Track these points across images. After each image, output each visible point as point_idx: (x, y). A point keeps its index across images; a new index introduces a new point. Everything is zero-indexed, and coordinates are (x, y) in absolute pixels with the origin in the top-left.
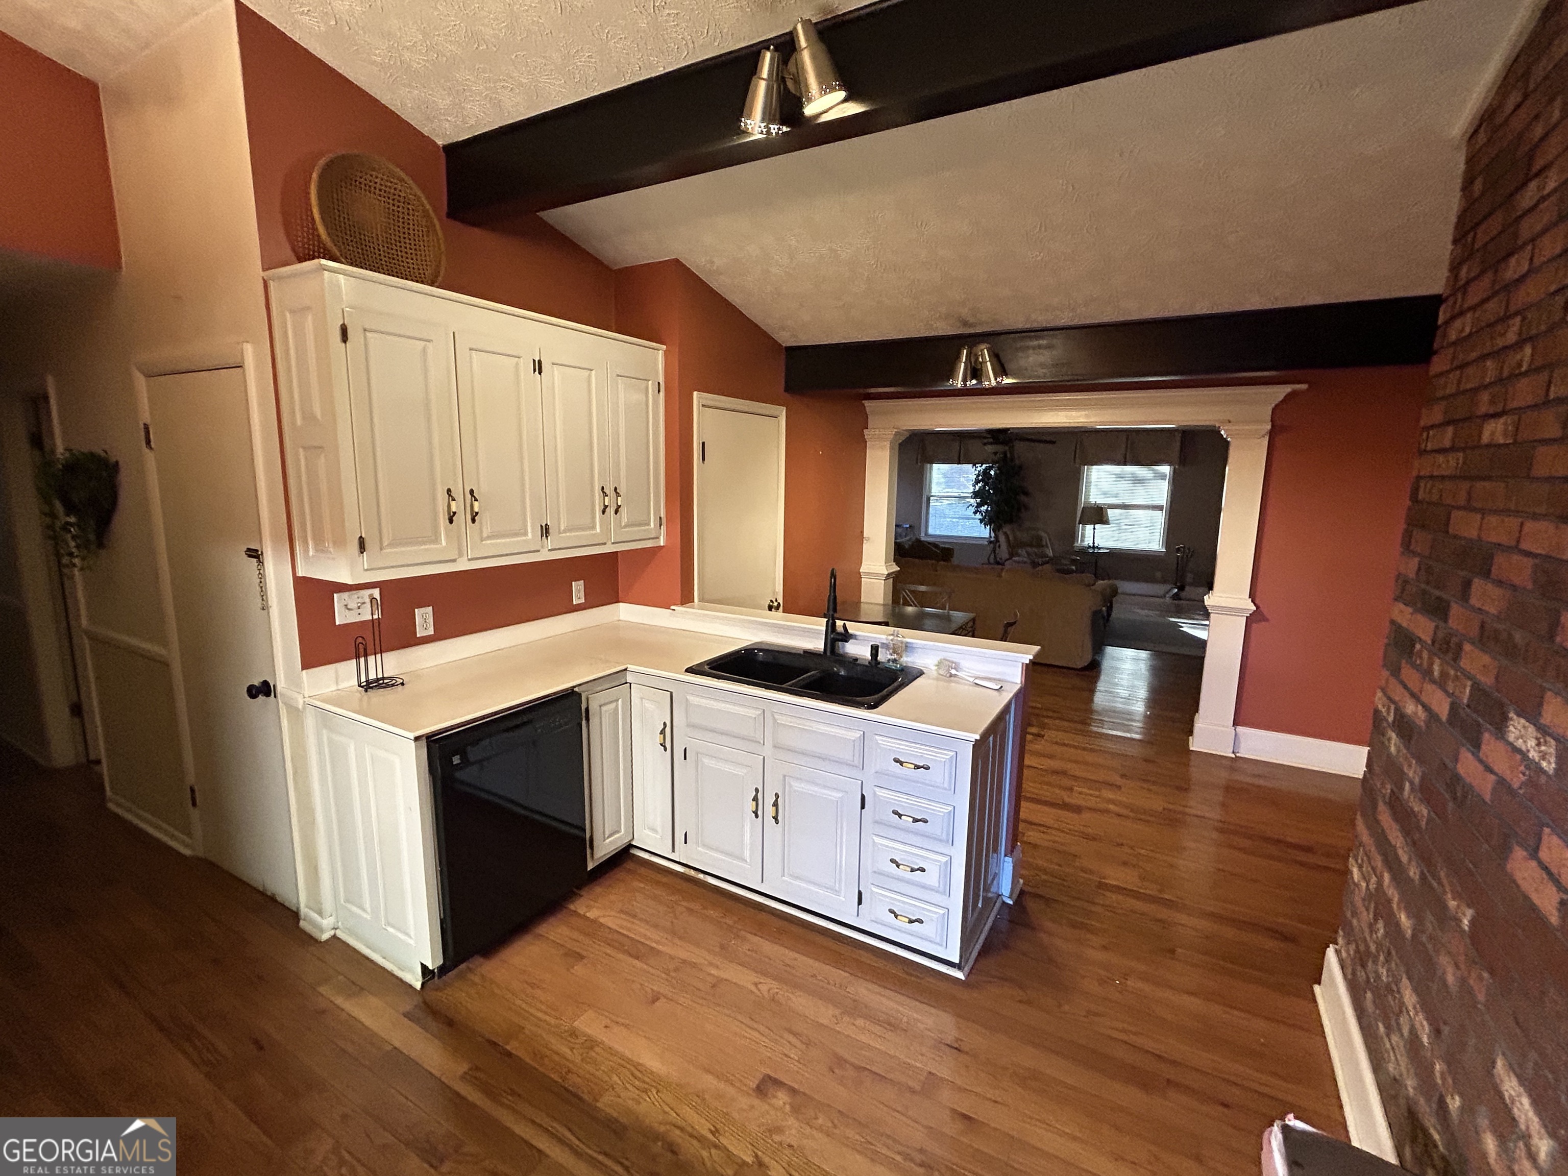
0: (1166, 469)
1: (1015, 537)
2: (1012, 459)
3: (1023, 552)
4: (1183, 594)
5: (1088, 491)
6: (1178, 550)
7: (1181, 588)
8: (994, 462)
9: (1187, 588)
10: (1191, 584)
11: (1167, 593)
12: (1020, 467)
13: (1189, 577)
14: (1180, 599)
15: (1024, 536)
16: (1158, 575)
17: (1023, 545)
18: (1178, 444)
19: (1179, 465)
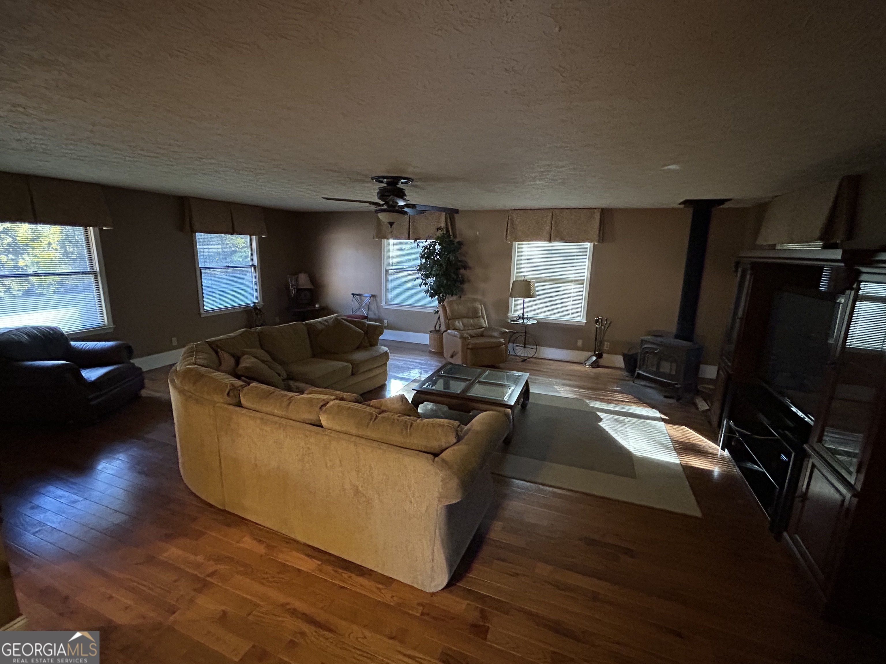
0: (588, 245)
1: (452, 311)
2: (455, 236)
3: (459, 324)
4: (602, 362)
5: (519, 266)
6: (597, 321)
7: (599, 356)
8: (438, 238)
9: (605, 355)
10: (608, 353)
11: (588, 360)
12: (460, 244)
13: (606, 346)
14: (599, 366)
15: (461, 309)
16: (580, 343)
17: (460, 317)
18: (598, 221)
19: (599, 242)
